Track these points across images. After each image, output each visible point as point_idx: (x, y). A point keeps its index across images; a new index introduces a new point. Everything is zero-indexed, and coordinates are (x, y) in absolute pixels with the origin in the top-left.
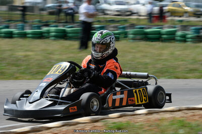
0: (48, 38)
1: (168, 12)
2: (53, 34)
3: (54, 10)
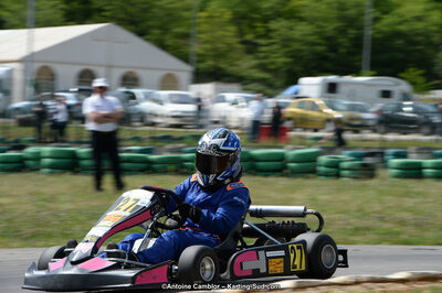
0: (36, 169)
1: (289, 119)
2: (47, 161)
3: (30, 115)
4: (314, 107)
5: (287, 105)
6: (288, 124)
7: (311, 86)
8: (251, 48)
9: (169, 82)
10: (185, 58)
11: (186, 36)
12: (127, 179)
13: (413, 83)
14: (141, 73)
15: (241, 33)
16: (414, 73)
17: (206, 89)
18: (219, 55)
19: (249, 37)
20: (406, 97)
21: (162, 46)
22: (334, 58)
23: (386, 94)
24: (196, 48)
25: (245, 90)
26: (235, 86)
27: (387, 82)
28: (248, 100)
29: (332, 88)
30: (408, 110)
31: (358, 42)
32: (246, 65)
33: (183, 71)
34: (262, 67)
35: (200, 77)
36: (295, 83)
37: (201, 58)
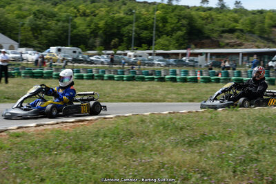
4: (54, 56)
5: (46, 55)
6: (46, 61)
7: (53, 49)
8: (36, 38)
9: (11, 48)
10: (17, 41)
11: (17, 34)
12: (9, 79)
13: (82, 49)
14: (3, 45)
15: (33, 33)
16: (82, 46)
17: (23, 50)
18: (27, 40)
19: (36, 34)
20: (80, 53)
21: (10, 37)
22: (60, 41)
23: (75, 52)
24: (20, 38)
25: (35, 50)
26: (31, 49)
27: (75, 49)
28: (34, 54)
29: (59, 50)
30: (80, 57)
31: (67, 37)
32: (35, 42)
33: (16, 44)
34: (40, 43)
35: (21, 46)
36: (49, 48)
37: (22, 40)
